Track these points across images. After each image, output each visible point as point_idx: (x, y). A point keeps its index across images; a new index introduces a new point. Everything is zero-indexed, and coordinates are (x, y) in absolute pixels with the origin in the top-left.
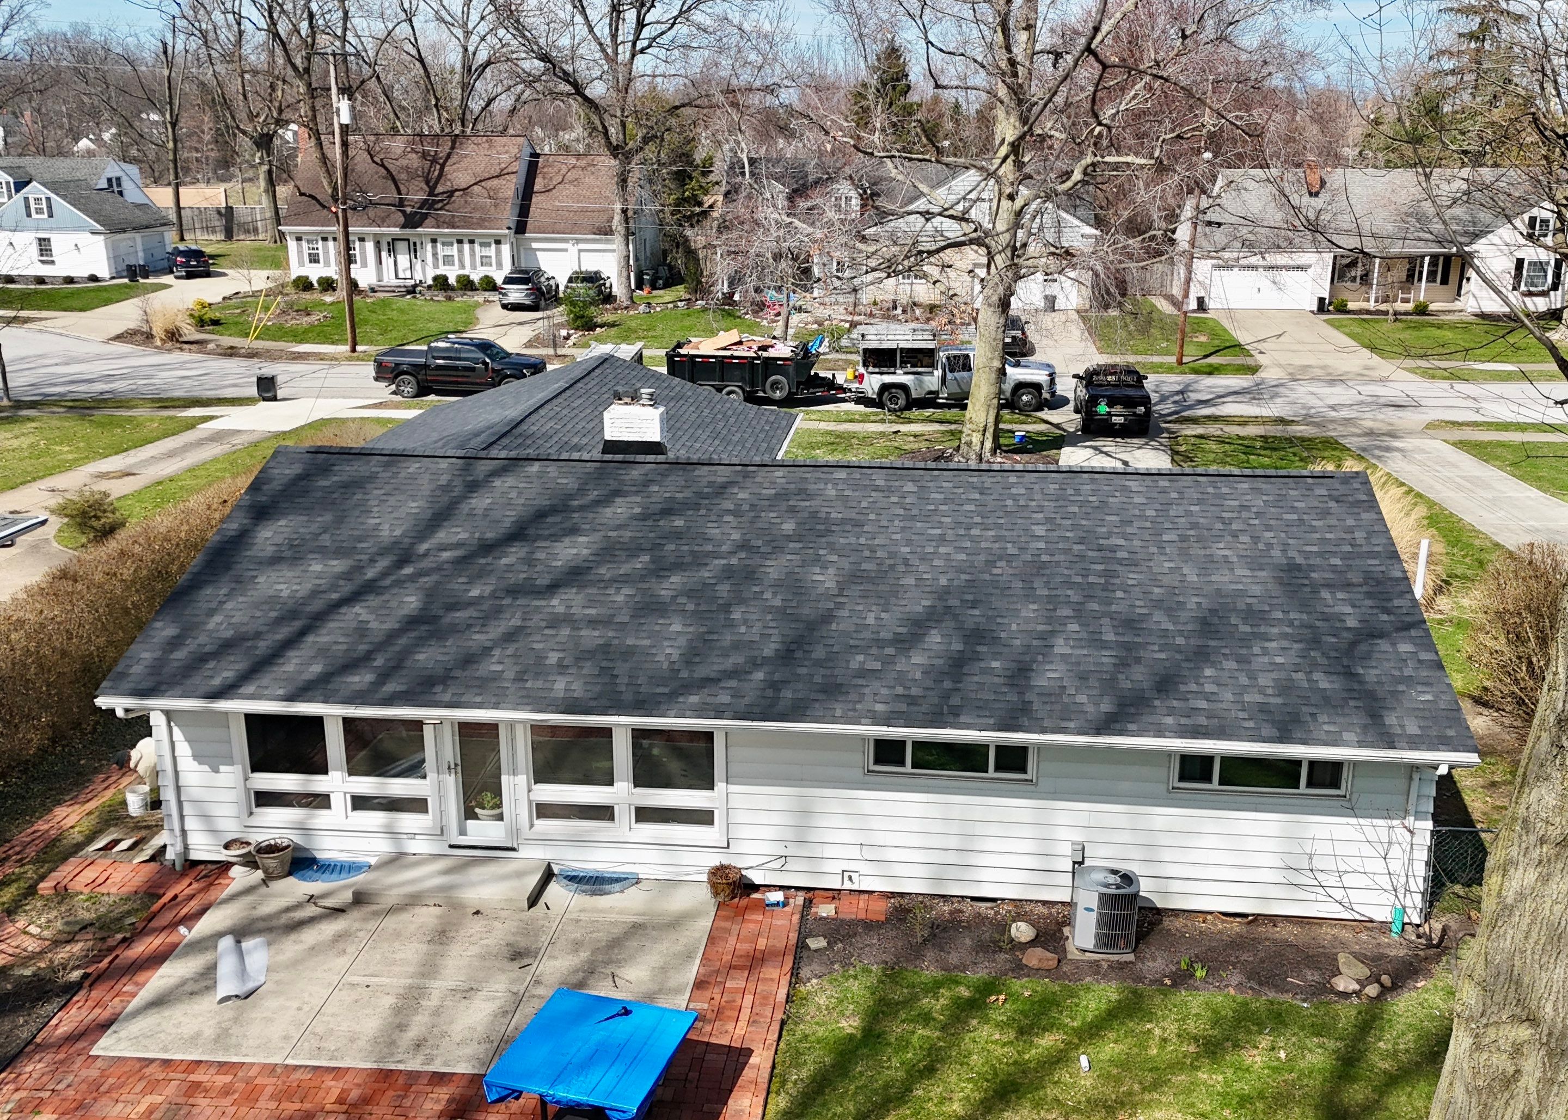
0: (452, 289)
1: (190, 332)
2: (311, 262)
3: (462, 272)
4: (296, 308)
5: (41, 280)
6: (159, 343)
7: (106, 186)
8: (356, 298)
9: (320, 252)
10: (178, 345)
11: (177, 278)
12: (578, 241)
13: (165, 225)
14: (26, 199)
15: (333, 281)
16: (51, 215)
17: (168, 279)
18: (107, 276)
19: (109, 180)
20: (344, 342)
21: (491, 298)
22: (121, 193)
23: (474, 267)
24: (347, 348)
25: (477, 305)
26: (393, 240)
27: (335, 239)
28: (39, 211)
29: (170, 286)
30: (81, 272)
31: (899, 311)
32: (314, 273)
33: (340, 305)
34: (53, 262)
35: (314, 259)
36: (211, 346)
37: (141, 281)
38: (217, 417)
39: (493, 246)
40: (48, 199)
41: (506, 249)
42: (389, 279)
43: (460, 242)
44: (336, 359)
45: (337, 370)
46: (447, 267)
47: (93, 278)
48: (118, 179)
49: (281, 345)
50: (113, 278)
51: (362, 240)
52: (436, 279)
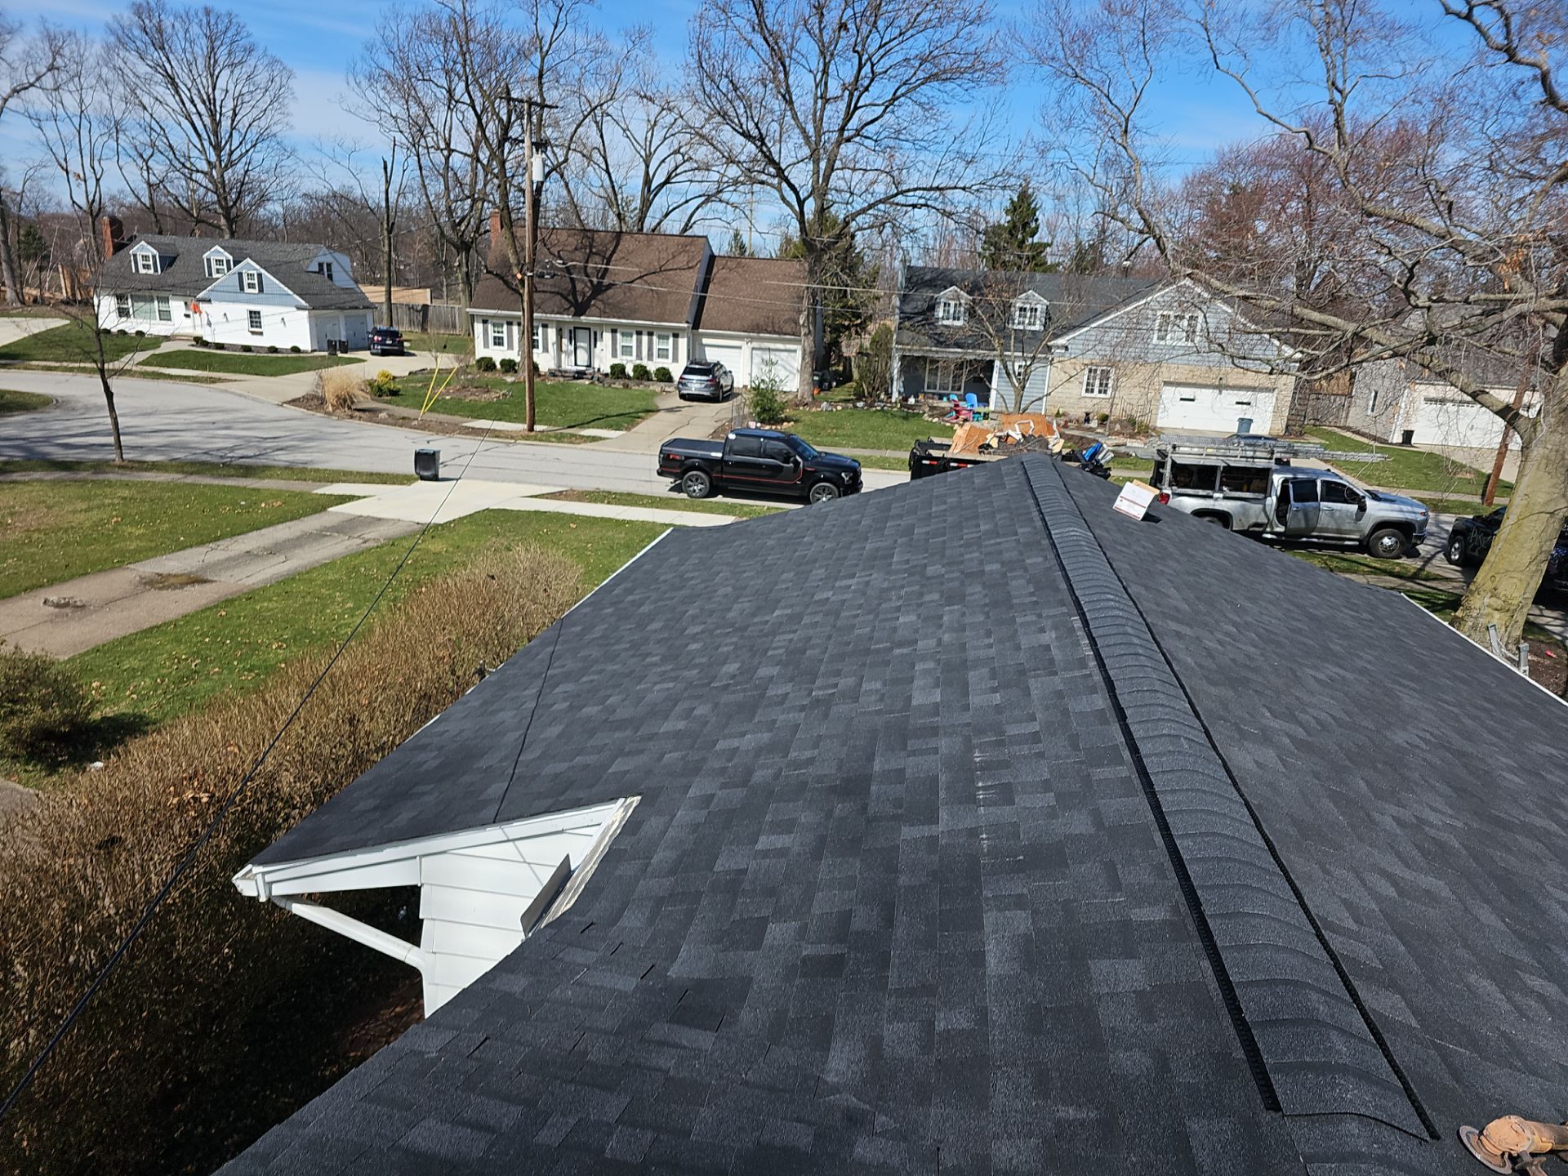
0: (629, 378)
1: (365, 400)
2: (495, 344)
3: (638, 362)
4: (476, 384)
5: (247, 349)
6: (330, 409)
7: (317, 269)
8: (537, 380)
9: (505, 335)
10: (350, 412)
11: (372, 354)
12: (752, 339)
13: (367, 308)
14: (240, 274)
15: (515, 364)
16: (261, 290)
17: (364, 354)
18: (309, 348)
19: (321, 265)
20: (524, 422)
21: (667, 389)
22: (330, 277)
23: (650, 356)
24: (525, 426)
25: (654, 394)
26: (575, 328)
27: (519, 324)
28: (251, 286)
29: (364, 361)
30: (284, 344)
31: (1094, 424)
32: (498, 355)
33: (521, 386)
34: (261, 334)
35: (498, 342)
36: (383, 415)
37: (340, 355)
38: (359, 498)
39: (671, 339)
40: (260, 275)
41: (683, 342)
42: (568, 365)
43: (639, 333)
44: (512, 438)
45: (512, 448)
46: (625, 357)
47: (295, 350)
48: (329, 265)
49: (457, 419)
50: (313, 351)
51: (545, 326)
52: (613, 367)
